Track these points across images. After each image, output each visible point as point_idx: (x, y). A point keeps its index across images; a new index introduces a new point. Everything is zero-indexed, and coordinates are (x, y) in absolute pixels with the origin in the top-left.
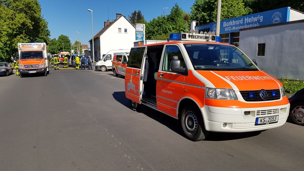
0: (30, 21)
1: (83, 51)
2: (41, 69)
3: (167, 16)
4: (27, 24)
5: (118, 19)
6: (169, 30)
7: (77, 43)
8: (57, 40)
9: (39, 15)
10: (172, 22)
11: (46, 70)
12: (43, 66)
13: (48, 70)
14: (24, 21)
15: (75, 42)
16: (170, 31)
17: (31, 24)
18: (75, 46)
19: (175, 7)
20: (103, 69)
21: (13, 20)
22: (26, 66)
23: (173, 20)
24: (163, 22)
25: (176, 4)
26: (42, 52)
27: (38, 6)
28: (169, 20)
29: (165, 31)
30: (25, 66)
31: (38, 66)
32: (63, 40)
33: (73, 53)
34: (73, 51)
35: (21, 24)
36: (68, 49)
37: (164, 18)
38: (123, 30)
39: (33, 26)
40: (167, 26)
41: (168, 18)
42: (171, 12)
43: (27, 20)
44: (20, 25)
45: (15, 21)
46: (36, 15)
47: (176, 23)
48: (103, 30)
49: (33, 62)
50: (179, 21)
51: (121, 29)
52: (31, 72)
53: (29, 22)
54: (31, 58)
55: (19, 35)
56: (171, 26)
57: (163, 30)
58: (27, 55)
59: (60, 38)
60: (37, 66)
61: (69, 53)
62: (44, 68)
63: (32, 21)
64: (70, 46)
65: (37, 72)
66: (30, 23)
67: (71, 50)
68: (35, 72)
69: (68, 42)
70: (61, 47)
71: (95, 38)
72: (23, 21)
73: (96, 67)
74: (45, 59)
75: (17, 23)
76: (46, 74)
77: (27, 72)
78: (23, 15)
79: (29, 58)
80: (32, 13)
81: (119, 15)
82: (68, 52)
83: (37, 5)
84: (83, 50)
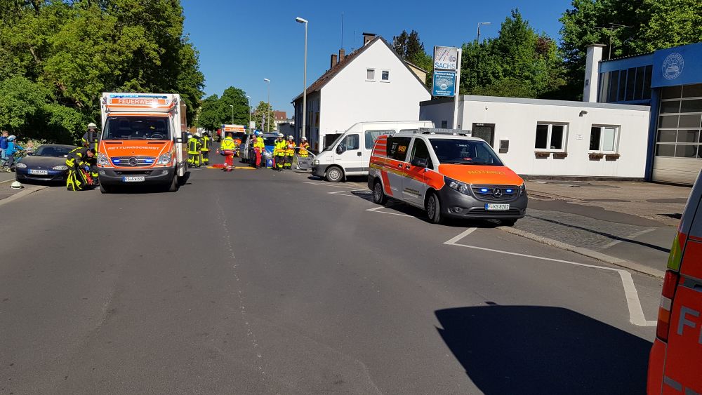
0: (156, 46)
1: (276, 125)
2: (160, 171)
3: (490, 41)
4: (149, 53)
5: (368, 46)
6: (495, 77)
7: (263, 107)
8: (219, 98)
9: (177, 30)
10: (503, 56)
11: (176, 173)
12: (165, 163)
13: (181, 174)
14: (141, 45)
15: (258, 104)
16: (497, 78)
17: (159, 53)
18: (258, 114)
19: (513, 19)
20: (334, 175)
21: (115, 42)
22: (115, 161)
23: (505, 50)
24: (478, 57)
25: (515, 12)
26: (166, 119)
27: (177, 11)
28: (495, 51)
29: (482, 80)
30: (113, 159)
31: (150, 161)
32: (232, 98)
33: (252, 129)
34: (252, 125)
35: (134, 53)
36: (243, 118)
37: (481, 46)
38: (378, 75)
39: (161, 57)
40: (488, 68)
41: (493, 48)
42: (500, 32)
43: (148, 44)
44: (131, 56)
45: (119, 45)
46: (170, 31)
47: (513, 58)
48: (328, 75)
49: (137, 147)
50: (522, 55)
51: (373, 71)
52: (129, 179)
53: (152, 50)
54: (135, 137)
55: (129, 81)
56: (499, 67)
57: (478, 76)
58: (125, 127)
59: (226, 92)
60: (148, 161)
61: (245, 128)
62: (170, 170)
63: (160, 47)
64: (248, 113)
65: (146, 180)
66: (154, 50)
67: (248, 121)
68: (141, 179)
69: (244, 104)
70: (228, 114)
71: (310, 91)
72: (138, 46)
73: (313, 169)
74: (175, 141)
75: (124, 49)
76: (173, 186)
77: (120, 177)
78: (139, 30)
79: (129, 137)
80: (161, 25)
81: (369, 37)
82: (243, 127)
83: (176, 6)
84: (276, 123)
